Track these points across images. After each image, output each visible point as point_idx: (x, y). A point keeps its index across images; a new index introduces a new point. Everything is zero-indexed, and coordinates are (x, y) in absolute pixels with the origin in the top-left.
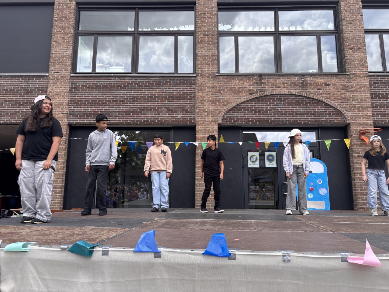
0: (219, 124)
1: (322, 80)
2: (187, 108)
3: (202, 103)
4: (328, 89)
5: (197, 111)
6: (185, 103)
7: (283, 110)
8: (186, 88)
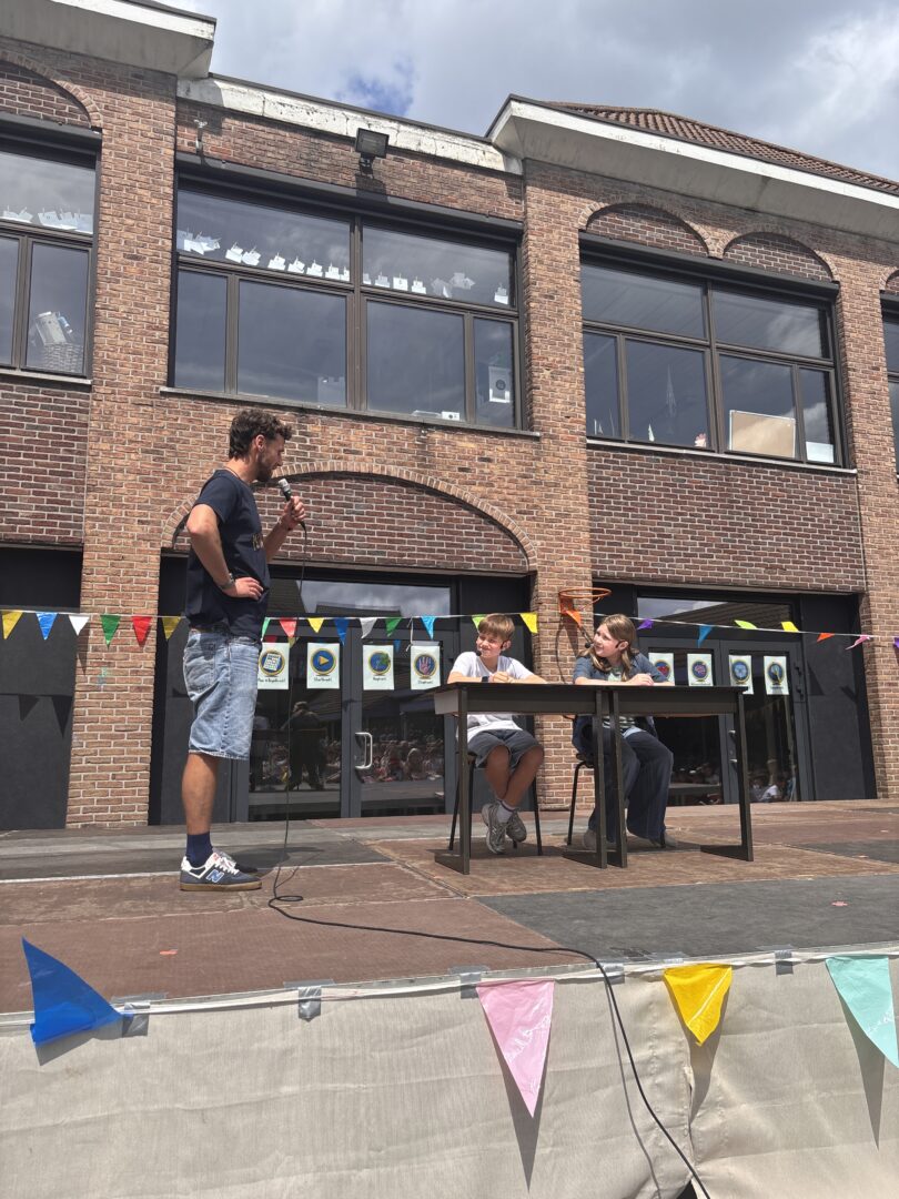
0: (164, 550)
1: (472, 445)
2: (54, 486)
3: (108, 477)
4: (486, 470)
5: (89, 499)
6: (48, 470)
7: (366, 520)
8: (55, 423)
